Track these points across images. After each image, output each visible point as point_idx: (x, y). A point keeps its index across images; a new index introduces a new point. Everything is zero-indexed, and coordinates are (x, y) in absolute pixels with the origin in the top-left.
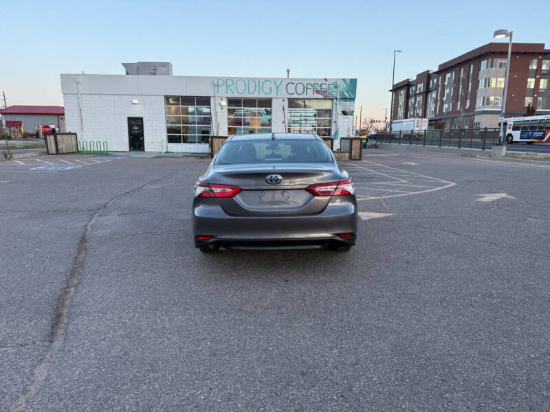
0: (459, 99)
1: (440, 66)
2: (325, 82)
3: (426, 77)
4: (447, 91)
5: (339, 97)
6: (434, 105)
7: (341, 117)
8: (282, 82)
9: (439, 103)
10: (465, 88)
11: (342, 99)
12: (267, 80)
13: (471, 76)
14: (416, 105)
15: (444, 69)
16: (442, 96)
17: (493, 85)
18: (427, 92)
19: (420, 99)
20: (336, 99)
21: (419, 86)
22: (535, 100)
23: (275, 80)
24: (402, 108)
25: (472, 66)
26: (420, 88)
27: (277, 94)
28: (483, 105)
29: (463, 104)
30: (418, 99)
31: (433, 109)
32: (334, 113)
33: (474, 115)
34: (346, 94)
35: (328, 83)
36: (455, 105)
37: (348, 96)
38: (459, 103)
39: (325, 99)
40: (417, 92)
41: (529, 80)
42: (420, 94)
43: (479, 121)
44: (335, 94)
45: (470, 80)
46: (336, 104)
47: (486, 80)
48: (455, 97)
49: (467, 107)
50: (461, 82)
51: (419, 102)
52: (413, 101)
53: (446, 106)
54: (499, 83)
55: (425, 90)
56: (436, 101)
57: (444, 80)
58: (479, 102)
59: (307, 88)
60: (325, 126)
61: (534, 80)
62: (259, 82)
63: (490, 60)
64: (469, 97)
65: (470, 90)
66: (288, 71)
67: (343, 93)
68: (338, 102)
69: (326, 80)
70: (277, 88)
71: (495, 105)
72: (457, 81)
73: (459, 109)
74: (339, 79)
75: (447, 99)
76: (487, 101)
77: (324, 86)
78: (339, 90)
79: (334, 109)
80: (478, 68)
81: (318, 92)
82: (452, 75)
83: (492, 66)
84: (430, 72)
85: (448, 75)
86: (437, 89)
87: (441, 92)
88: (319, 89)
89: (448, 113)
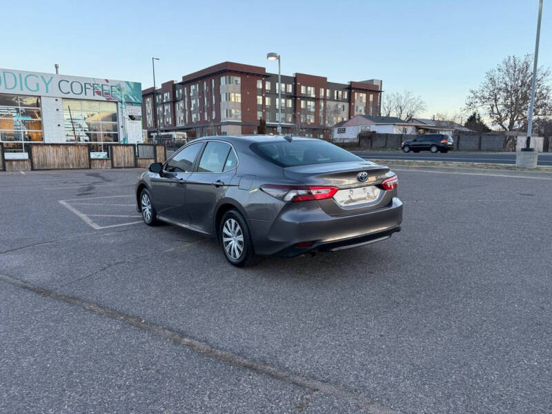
0: (206, 110)
1: (184, 78)
2: (106, 83)
3: (171, 87)
4: (193, 102)
5: (124, 101)
6: (183, 114)
7: (128, 122)
8: (52, 78)
9: (187, 113)
10: (210, 100)
11: (128, 103)
12: (31, 74)
13: (213, 90)
14: (165, 114)
15: (189, 81)
16: (190, 105)
17: (233, 100)
18: (174, 101)
19: (167, 107)
20: (121, 102)
21: (166, 95)
22: (264, 114)
23: (43, 76)
24: (151, 116)
25: (213, 81)
26: (166, 97)
27: (47, 92)
28: (227, 116)
29: (210, 115)
30: (166, 107)
31: (182, 118)
32: (120, 117)
33: (220, 126)
34: (132, 98)
35: (109, 84)
36: (202, 116)
37: (133, 100)
38: (206, 114)
39: (108, 101)
40: (165, 101)
41: (258, 97)
42: (167, 103)
43: (225, 131)
44: (119, 97)
45: (213, 93)
46: (121, 108)
47: (226, 94)
48: (202, 108)
49: (213, 118)
50: (205, 95)
51: (167, 110)
52: (161, 109)
53: (194, 116)
54: (237, 98)
55: (172, 100)
56: (184, 111)
57: (189, 92)
58: (223, 114)
59: (86, 88)
60: (107, 131)
61: (261, 97)
62: (20, 75)
63: (228, 77)
64: (214, 108)
65: (214, 103)
66: (56, 67)
67: (128, 97)
68: (124, 106)
69: (107, 81)
70: (47, 85)
71: (236, 116)
72: (201, 93)
73: (206, 119)
74: (122, 82)
75: (194, 110)
76: (229, 113)
77: (105, 88)
78: (123, 93)
79: (120, 113)
80: (218, 84)
81: (99, 93)
82: (196, 87)
83: (230, 83)
84: (175, 83)
85: (193, 87)
86: (183, 98)
87: (188, 102)
88: (100, 90)
89: (197, 122)
